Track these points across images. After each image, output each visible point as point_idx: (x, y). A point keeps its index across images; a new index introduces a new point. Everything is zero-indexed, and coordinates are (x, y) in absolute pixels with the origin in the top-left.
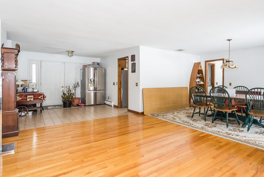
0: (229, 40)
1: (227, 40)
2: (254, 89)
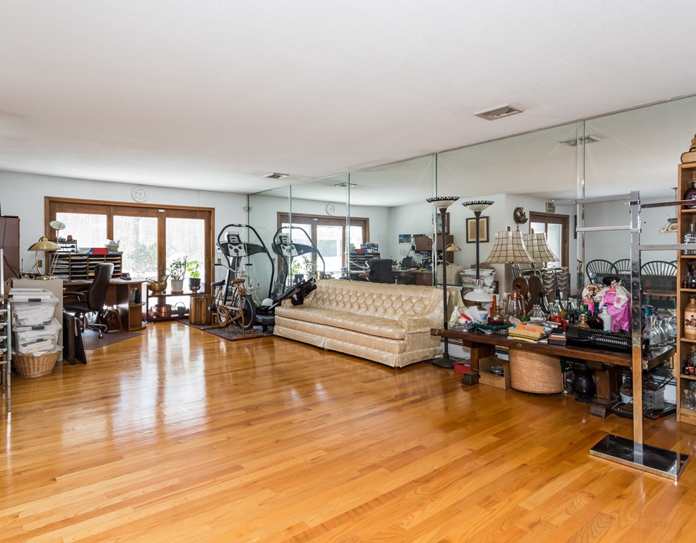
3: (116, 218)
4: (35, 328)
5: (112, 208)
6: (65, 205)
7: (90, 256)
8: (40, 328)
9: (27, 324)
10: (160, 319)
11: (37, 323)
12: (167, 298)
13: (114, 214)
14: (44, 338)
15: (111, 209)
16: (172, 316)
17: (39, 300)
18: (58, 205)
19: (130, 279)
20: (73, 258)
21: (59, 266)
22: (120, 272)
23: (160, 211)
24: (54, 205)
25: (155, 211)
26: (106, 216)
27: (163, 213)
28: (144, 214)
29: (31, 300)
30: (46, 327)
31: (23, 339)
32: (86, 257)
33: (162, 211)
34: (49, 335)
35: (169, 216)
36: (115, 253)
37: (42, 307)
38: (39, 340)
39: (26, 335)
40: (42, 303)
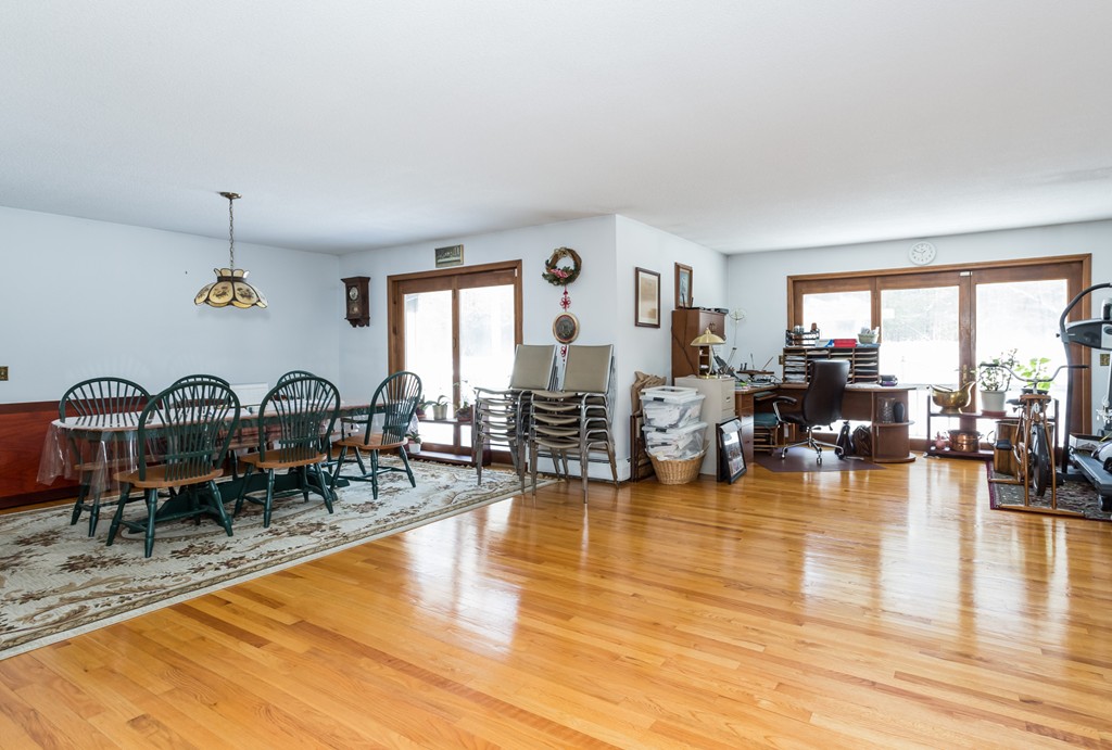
0: (230, 196)
1: (222, 194)
2: (284, 377)
3: (885, 294)
4: (659, 430)
5: (878, 280)
6: (814, 284)
7: (833, 350)
8: (665, 430)
9: (654, 425)
10: (954, 453)
11: (663, 425)
12: (978, 421)
13: (881, 289)
14: (668, 442)
15: (875, 282)
16: (981, 452)
17: (662, 400)
18: (804, 285)
19: (894, 385)
20: (809, 353)
21: (793, 364)
22: (877, 374)
23: (962, 274)
24: (800, 286)
25: (956, 274)
26: (869, 292)
27: (969, 277)
28: (932, 282)
29: (656, 399)
30: (669, 430)
31: (652, 438)
32: (827, 352)
33: (967, 273)
34: (673, 439)
35: (982, 281)
36: (869, 345)
37: (667, 408)
38: (664, 444)
39: (653, 436)
40: (666, 404)
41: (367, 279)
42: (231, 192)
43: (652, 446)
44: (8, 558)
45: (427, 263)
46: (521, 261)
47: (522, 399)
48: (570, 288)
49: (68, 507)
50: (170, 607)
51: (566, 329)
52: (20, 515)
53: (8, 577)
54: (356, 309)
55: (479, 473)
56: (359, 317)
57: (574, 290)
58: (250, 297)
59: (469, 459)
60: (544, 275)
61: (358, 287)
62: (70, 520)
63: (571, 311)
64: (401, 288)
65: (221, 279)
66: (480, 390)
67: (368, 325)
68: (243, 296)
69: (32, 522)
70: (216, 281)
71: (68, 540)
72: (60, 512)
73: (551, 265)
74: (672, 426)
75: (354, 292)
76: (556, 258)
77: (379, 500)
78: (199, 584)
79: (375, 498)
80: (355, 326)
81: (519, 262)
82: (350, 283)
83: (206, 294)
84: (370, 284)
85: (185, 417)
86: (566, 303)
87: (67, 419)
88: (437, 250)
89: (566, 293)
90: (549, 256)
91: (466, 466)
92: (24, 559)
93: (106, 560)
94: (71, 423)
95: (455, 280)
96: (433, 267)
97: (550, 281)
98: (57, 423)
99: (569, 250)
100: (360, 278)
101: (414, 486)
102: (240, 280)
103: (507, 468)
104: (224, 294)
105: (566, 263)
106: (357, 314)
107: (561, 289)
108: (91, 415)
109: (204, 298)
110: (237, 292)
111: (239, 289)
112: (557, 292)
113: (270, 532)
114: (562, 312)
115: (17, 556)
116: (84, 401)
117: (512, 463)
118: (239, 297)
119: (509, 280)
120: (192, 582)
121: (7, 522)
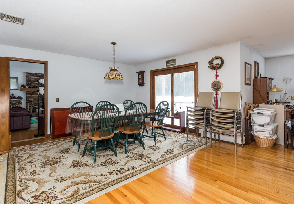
0: (114, 44)
4: (260, 125)
8: (263, 126)
9: (257, 123)
11: (262, 123)
14: (265, 131)
17: (262, 114)
29: (258, 113)
30: (265, 126)
31: (256, 129)
34: (267, 130)
37: (264, 117)
38: (262, 131)
39: (256, 128)
40: (264, 115)
41: (144, 72)
42: (114, 42)
43: (256, 132)
44: (57, 158)
45: (163, 65)
46: (198, 62)
47: (206, 112)
48: (218, 71)
49: (72, 139)
50: (106, 194)
51: (216, 86)
52: (61, 141)
53: (57, 167)
54: (141, 81)
55: (188, 137)
56: (141, 84)
57: (220, 72)
58: (119, 76)
59: (179, 130)
60: (208, 67)
61: (141, 74)
62: (73, 144)
63: (218, 79)
64: (154, 74)
65: (111, 70)
66: (188, 108)
67: (144, 86)
68: (118, 75)
69: (64, 143)
70: (110, 71)
71: (73, 152)
72: (70, 140)
73: (211, 63)
74: (266, 124)
75: (140, 76)
76: (213, 60)
77: (157, 145)
78: (113, 182)
79: (156, 144)
80: (140, 86)
81: (197, 63)
82: (139, 73)
83: (108, 75)
84: (145, 73)
85: (103, 116)
86: (217, 76)
87: (72, 114)
88: (166, 61)
89: (217, 73)
90: (210, 60)
91: (178, 132)
92: (61, 159)
93: (83, 163)
94: (73, 116)
95: (172, 71)
96: (165, 67)
97: (211, 69)
98: (70, 115)
99: (219, 57)
100: (142, 71)
101: (165, 140)
102: (117, 70)
103: (193, 135)
104: (113, 75)
105: (217, 62)
106: (141, 83)
107: (215, 71)
108: (78, 113)
109: (107, 76)
110: (116, 74)
111: (117, 73)
112: (214, 72)
113: (128, 156)
114: (215, 79)
115: (60, 158)
116: (76, 108)
117: (196, 133)
118: (117, 76)
119: (193, 69)
120: (110, 180)
121: (58, 143)
